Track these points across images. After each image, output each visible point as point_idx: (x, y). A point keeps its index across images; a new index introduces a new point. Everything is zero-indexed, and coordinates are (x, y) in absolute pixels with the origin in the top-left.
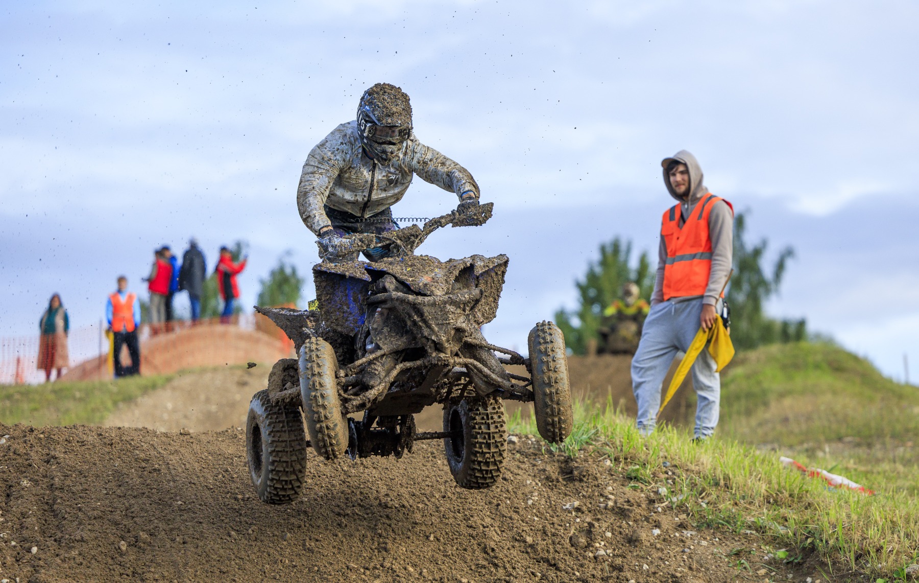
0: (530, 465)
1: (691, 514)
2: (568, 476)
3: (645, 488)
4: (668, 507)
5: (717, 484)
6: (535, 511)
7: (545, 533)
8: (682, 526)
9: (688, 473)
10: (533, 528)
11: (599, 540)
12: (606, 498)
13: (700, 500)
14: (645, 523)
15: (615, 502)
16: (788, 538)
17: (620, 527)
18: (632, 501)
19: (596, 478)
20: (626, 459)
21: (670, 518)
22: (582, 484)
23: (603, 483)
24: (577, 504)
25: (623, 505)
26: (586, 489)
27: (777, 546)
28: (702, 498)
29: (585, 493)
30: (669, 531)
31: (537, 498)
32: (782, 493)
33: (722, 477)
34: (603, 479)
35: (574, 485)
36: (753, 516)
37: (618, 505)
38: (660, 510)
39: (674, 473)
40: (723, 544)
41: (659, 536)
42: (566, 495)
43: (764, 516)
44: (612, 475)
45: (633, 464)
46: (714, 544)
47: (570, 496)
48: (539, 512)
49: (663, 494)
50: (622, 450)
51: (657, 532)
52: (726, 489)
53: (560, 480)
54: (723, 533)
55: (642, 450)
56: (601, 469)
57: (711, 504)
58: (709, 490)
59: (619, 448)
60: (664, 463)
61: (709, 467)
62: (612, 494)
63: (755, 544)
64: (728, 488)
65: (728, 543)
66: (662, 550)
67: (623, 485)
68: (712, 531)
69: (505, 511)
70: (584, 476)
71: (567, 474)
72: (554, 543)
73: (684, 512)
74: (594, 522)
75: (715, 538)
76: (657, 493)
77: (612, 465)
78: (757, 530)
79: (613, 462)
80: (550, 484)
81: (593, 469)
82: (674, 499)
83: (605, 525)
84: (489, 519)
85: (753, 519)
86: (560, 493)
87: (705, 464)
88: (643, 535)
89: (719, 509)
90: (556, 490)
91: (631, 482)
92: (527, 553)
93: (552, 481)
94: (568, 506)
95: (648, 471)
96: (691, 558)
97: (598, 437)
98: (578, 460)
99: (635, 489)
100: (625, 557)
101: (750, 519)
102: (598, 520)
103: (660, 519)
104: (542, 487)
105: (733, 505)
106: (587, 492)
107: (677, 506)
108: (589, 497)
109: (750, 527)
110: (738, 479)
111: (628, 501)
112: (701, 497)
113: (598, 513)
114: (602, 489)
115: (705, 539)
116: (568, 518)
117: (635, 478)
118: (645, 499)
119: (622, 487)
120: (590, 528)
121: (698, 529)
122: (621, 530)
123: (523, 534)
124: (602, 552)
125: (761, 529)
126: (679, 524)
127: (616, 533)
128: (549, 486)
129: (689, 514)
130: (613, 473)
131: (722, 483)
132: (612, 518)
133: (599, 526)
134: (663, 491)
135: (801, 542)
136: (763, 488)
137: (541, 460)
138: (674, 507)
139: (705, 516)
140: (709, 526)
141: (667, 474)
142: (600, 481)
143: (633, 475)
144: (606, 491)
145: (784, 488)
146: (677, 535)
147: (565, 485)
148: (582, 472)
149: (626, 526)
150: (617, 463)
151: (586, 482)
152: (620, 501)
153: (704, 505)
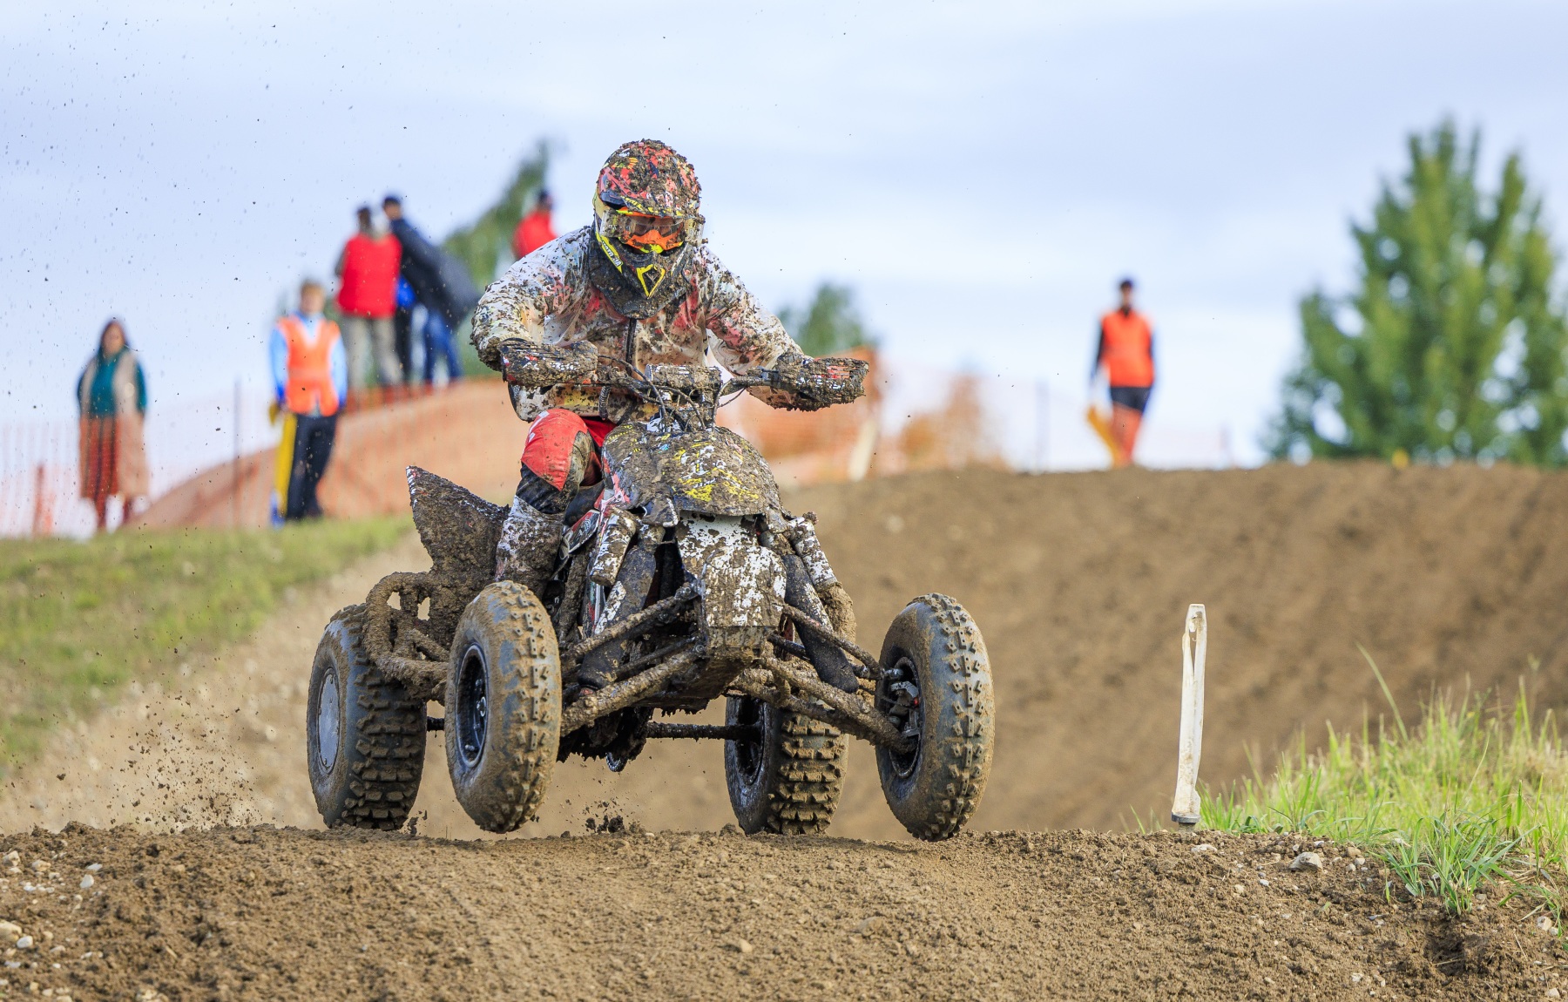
0: (1358, 932)
2: (1451, 960)
19: (1518, 964)
22: (1486, 982)
23: (1535, 979)
34: (1536, 966)
35: (1467, 984)
44: (1557, 957)
53: (1433, 971)
56: (1529, 942)
70: (1490, 962)
71: (1448, 954)
77: (1556, 931)
79: (1559, 920)
80: (1409, 981)
81: (1509, 939)
93: (1414, 975)
98: (1472, 918)
104: (1389, 989)
130: (1558, 952)
137: (1384, 918)
142: (1528, 974)
147: (1444, 985)
148: (1484, 950)
151: (1495, 977)
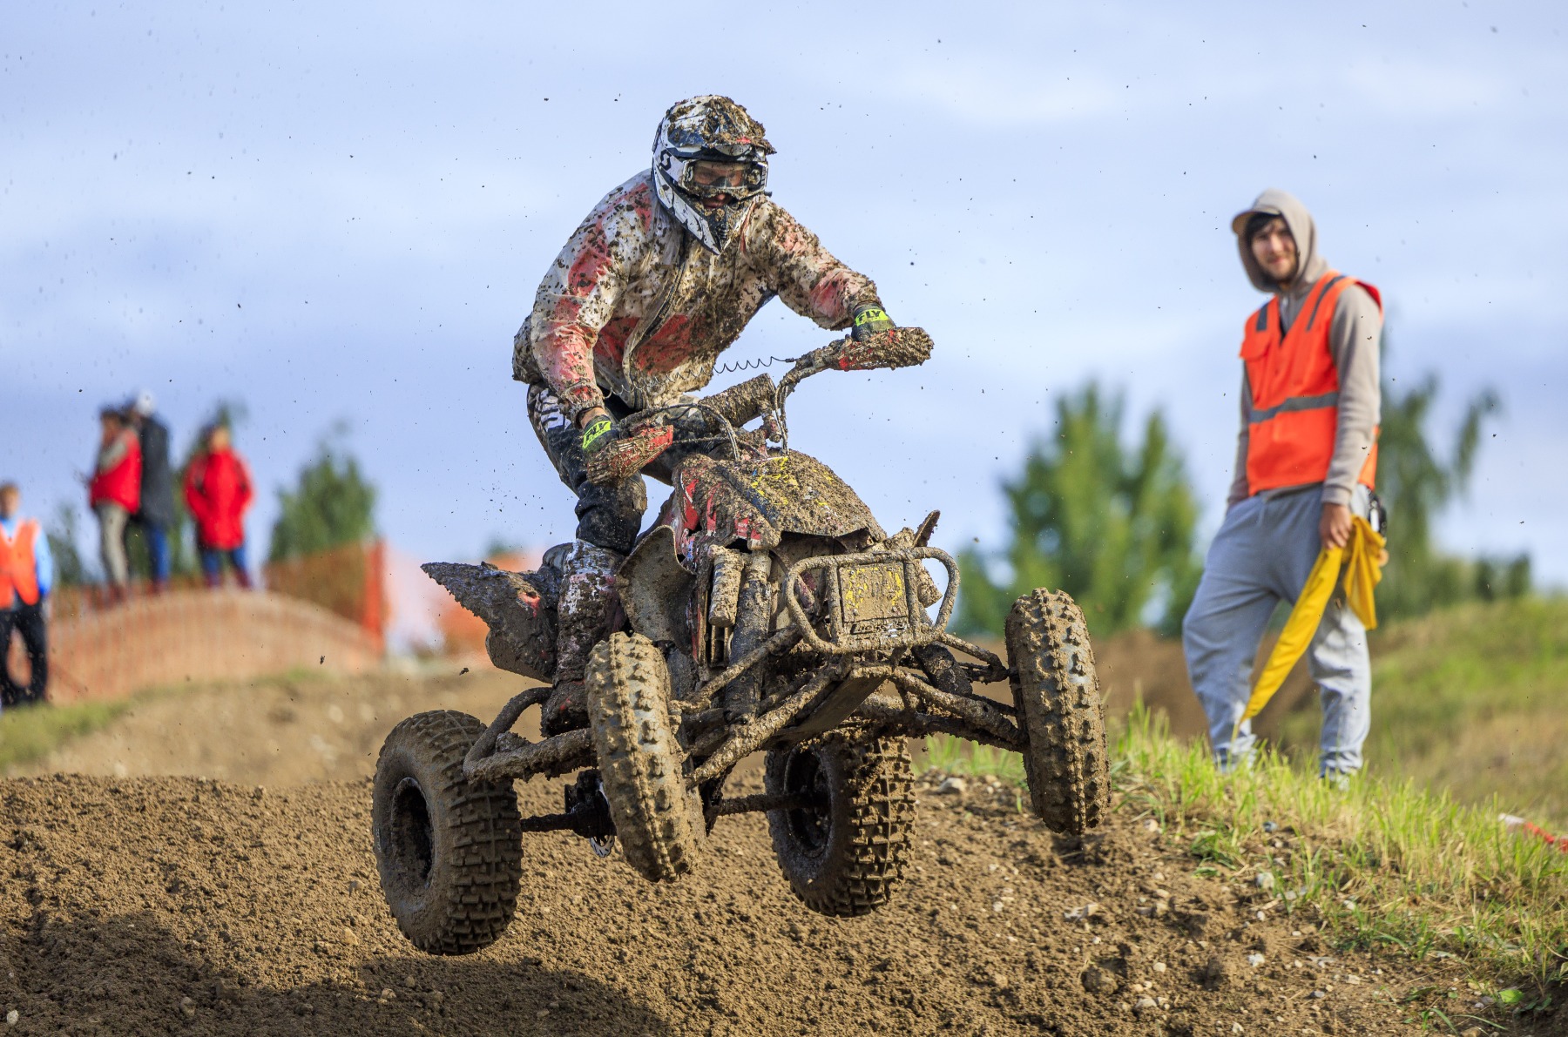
0: (994, 835)
1: (1325, 923)
2: (1073, 854)
3: (1228, 874)
4: (1277, 911)
5: (1375, 864)
6: (1008, 924)
7: (1031, 965)
8: (1308, 947)
9: (1316, 843)
10: (1007, 958)
11: (1142, 979)
12: (1152, 897)
13: (1342, 896)
14: (1233, 942)
15: (1171, 903)
16: (1522, 965)
17: (1183, 951)
18: (1206, 900)
19: (1129, 855)
20: (1188, 818)
21: (1284, 932)
22: (1102, 869)
23: (1143, 867)
24: (1093, 908)
25: (1187, 908)
26: (1110, 879)
27: (1501, 981)
28: (1346, 892)
29: (1108, 887)
30: (1282, 958)
31: (1012, 899)
32: (1507, 879)
33: (1384, 849)
34: (1144, 858)
35: (1086, 872)
36: (1451, 924)
37: (1178, 909)
38: (1261, 916)
39: (1286, 845)
40: (1392, 981)
41: (1262, 968)
42: (1070, 891)
43: (1474, 923)
44: (1162, 851)
45: (1204, 828)
46: (1372, 981)
47: (1078, 892)
48: (1018, 926)
49: (1265, 886)
50: (1179, 801)
51: (1258, 959)
52: (1394, 874)
53: (1058, 861)
54: (1390, 958)
55: (1220, 800)
56: (1138, 839)
57: (1365, 903)
58: (1358, 874)
59: (1174, 797)
60: (1266, 824)
61: (1358, 830)
62: (1163, 887)
63: (1456, 979)
64: (1397, 870)
65: (1401, 977)
66: (1270, 994)
67: (1185, 870)
68: (1368, 956)
69: (949, 926)
70: (1106, 854)
71: (1069, 850)
72: (1049, 985)
73: (1310, 920)
74: (1130, 943)
75: (1376, 969)
76: (1254, 883)
77: (1161, 831)
78: (1458, 952)
79: (1163, 824)
80: (1038, 870)
81: (1123, 840)
82: (1290, 895)
83: (1152, 949)
84: (918, 942)
85: (1450, 931)
86: (1057, 888)
87: (1349, 827)
88: (1231, 967)
89: (1381, 913)
90: (1048, 882)
91: (1201, 864)
92: (998, 1006)
93: (1040, 866)
94: (1075, 913)
95: (1234, 841)
96: (1326, 1008)
97: (1128, 775)
99: (1210, 875)
100: (1194, 1011)
101: (1443, 931)
102: (1137, 939)
103: (1263, 935)
104: (1021, 877)
105: (1409, 904)
106: (1112, 885)
107: (1296, 908)
108: (1117, 894)
109: (1445, 947)
110: (1416, 852)
111: (1197, 901)
112: (1343, 889)
113: (1136, 926)
114: (1142, 877)
115: (1355, 971)
116: (1077, 936)
117: (1209, 854)
118: (1231, 896)
119: (1182, 873)
120: (1122, 954)
121: (1339, 952)
122: (1185, 957)
123: (989, 969)
124: (1148, 1002)
125: (1466, 949)
126: (1302, 942)
127: (1176, 965)
128: (1036, 874)
129: (1321, 923)
130: (1163, 847)
131: (1386, 860)
132: (1164, 936)
133: (1141, 951)
134: (1268, 879)
135: (1548, 972)
136: (1468, 869)
137: (1016, 824)
138: (1290, 909)
139: (1352, 928)
140: (1362, 947)
141: (1273, 845)
142: (1137, 863)
143: (1206, 849)
144: (1152, 882)
145: (1511, 868)
146: (1299, 964)
147: (1067, 872)
148: (1101, 846)
149: (1197, 952)
150: (1170, 826)
151: (1109, 866)
152: (1180, 900)
153: (1351, 906)
